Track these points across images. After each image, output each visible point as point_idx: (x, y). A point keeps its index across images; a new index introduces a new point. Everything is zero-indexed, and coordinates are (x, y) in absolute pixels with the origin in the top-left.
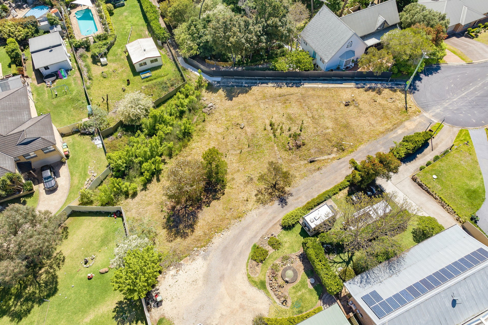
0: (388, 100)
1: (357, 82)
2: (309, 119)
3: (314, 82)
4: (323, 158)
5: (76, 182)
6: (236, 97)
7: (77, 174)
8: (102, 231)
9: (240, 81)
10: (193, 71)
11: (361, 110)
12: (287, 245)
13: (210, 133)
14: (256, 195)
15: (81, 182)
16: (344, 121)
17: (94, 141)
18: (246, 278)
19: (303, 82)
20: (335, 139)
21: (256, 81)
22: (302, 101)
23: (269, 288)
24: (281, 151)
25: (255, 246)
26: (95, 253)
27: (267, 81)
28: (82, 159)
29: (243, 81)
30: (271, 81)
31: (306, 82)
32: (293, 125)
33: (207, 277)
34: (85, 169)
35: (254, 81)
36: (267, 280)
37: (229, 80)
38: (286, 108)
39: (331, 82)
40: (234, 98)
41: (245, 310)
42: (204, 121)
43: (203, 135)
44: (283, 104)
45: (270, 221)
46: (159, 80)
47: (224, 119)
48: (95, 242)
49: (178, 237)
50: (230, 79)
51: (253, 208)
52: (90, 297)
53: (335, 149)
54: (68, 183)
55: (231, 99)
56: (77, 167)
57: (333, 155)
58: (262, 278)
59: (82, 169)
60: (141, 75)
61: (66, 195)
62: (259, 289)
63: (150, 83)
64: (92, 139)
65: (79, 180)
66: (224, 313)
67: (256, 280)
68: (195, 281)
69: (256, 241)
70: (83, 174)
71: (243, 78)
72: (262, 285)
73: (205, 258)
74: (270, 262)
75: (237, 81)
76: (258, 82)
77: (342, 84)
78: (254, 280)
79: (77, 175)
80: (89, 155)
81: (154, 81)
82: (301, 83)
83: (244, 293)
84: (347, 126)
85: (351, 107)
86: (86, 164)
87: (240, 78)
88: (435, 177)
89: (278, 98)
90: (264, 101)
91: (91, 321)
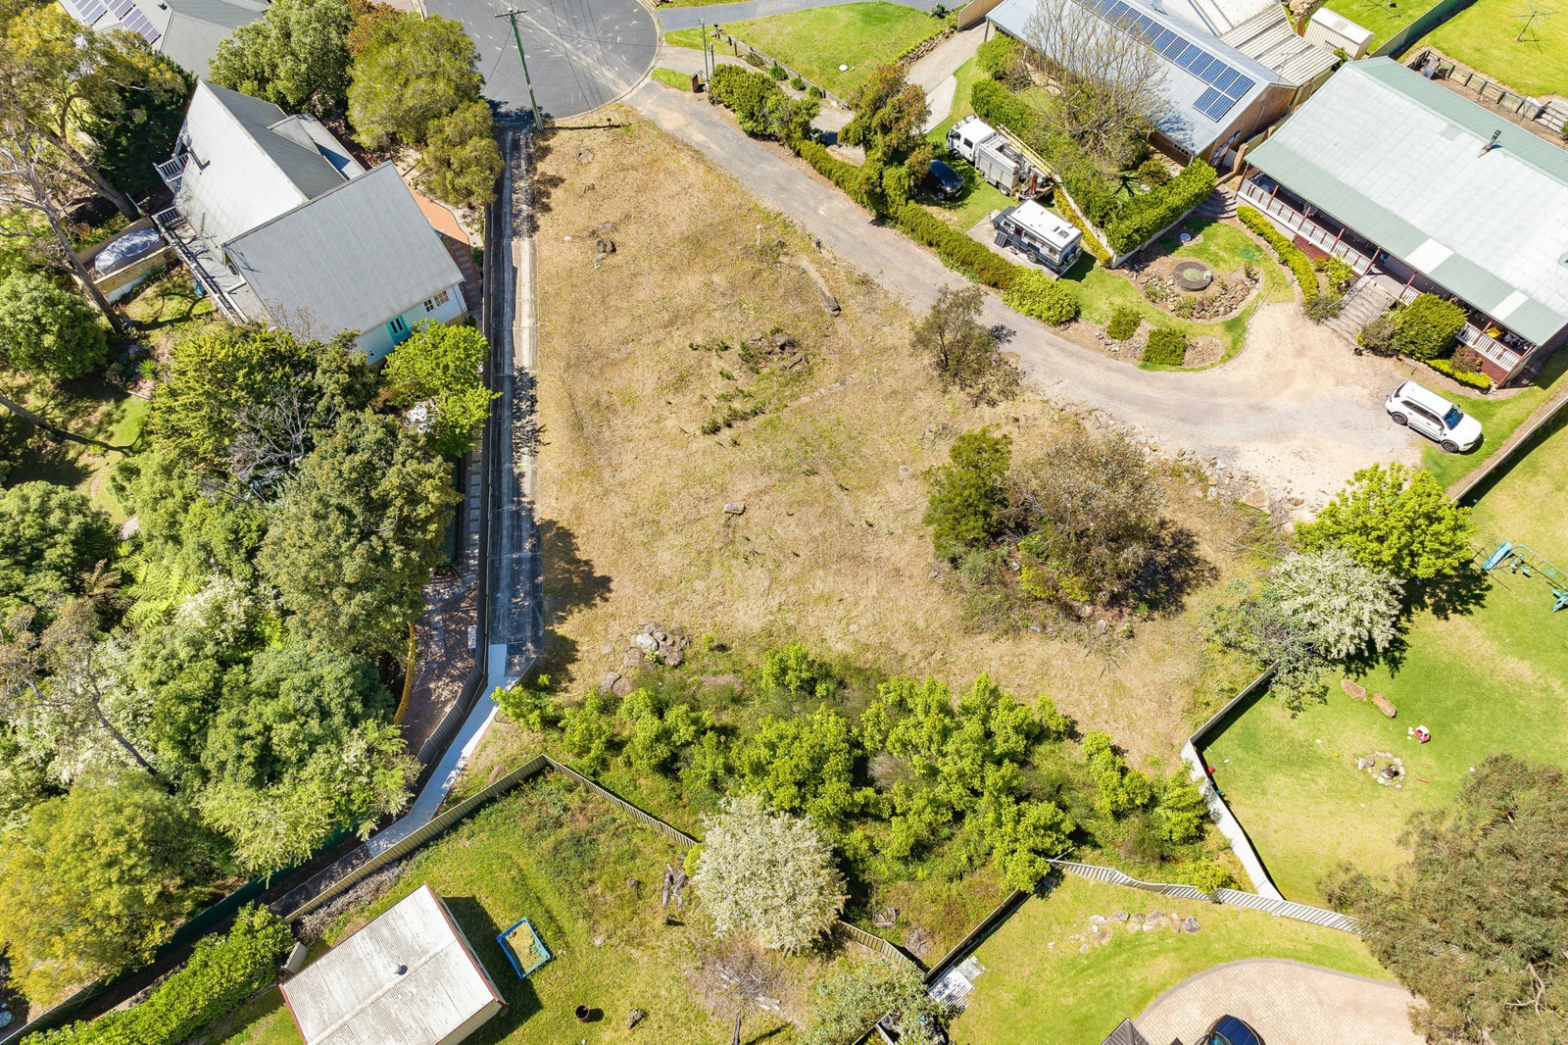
0: (584, 161)
1: (508, 232)
2: (676, 334)
3: (507, 340)
4: (821, 281)
5: (1164, 965)
6: (592, 566)
7: (1135, 976)
8: (1279, 781)
9: (505, 573)
10: (461, 764)
11: (628, 217)
12: (1118, 301)
13: (775, 610)
14: (992, 403)
15: (1155, 948)
16: (675, 252)
17: (958, 1003)
18: (1234, 363)
19: (507, 371)
20: (748, 266)
21: (505, 515)
22: (597, 364)
23: (1234, 314)
24: (814, 384)
25: (1144, 367)
26: (1350, 768)
27: (505, 480)
28: (1065, 996)
29: (505, 562)
30: (506, 466)
31: (507, 361)
32: (704, 371)
33: (1277, 435)
34: (1098, 962)
35: (506, 522)
36: (1219, 319)
37: (502, 611)
38: (631, 401)
39: (508, 296)
40: (598, 574)
41: (1303, 346)
42: (722, 648)
43: (790, 629)
44: (615, 412)
45: (1063, 350)
46: (541, 881)
47: (699, 585)
48: (1321, 781)
49: (1196, 554)
50: (494, 611)
51: (1039, 398)
52: (1466, 707)
53: (782, 258)
54: (1184, 992)
55: (604, 583)
56: (1108, 995)
57: (804, 262)
58: (1218, 330)
59: (1104, 970)
60: (528, 971)
61: (1232, 971)
62: (1245, 330)
63: (564, 919)
64: (955, 1011)
65: (1153, 955)
66: (1332, 381)
67: (1228, 339)
68: (1298, 454)
69: (1131, 366)
70: (1125, 956)
71: (493, 563)
72: (1236, 327)
73: (1233, 454)
74: (1177, 323)
75: (504, 582)
76: (508, 507)
77: (515, 270)
78: (1230, 345)
79: (1138, 978)
80: (1033, 978)
81: (552, 900)
82: (513, 378)
83: (1268, 356)
84: (697, 243)
85: (617, 238)
86: (1076, 968)
87: (492, 571)
88: (843, 68)
89: (589, 430)
90: (607, 474)
91: (1522, 658)
